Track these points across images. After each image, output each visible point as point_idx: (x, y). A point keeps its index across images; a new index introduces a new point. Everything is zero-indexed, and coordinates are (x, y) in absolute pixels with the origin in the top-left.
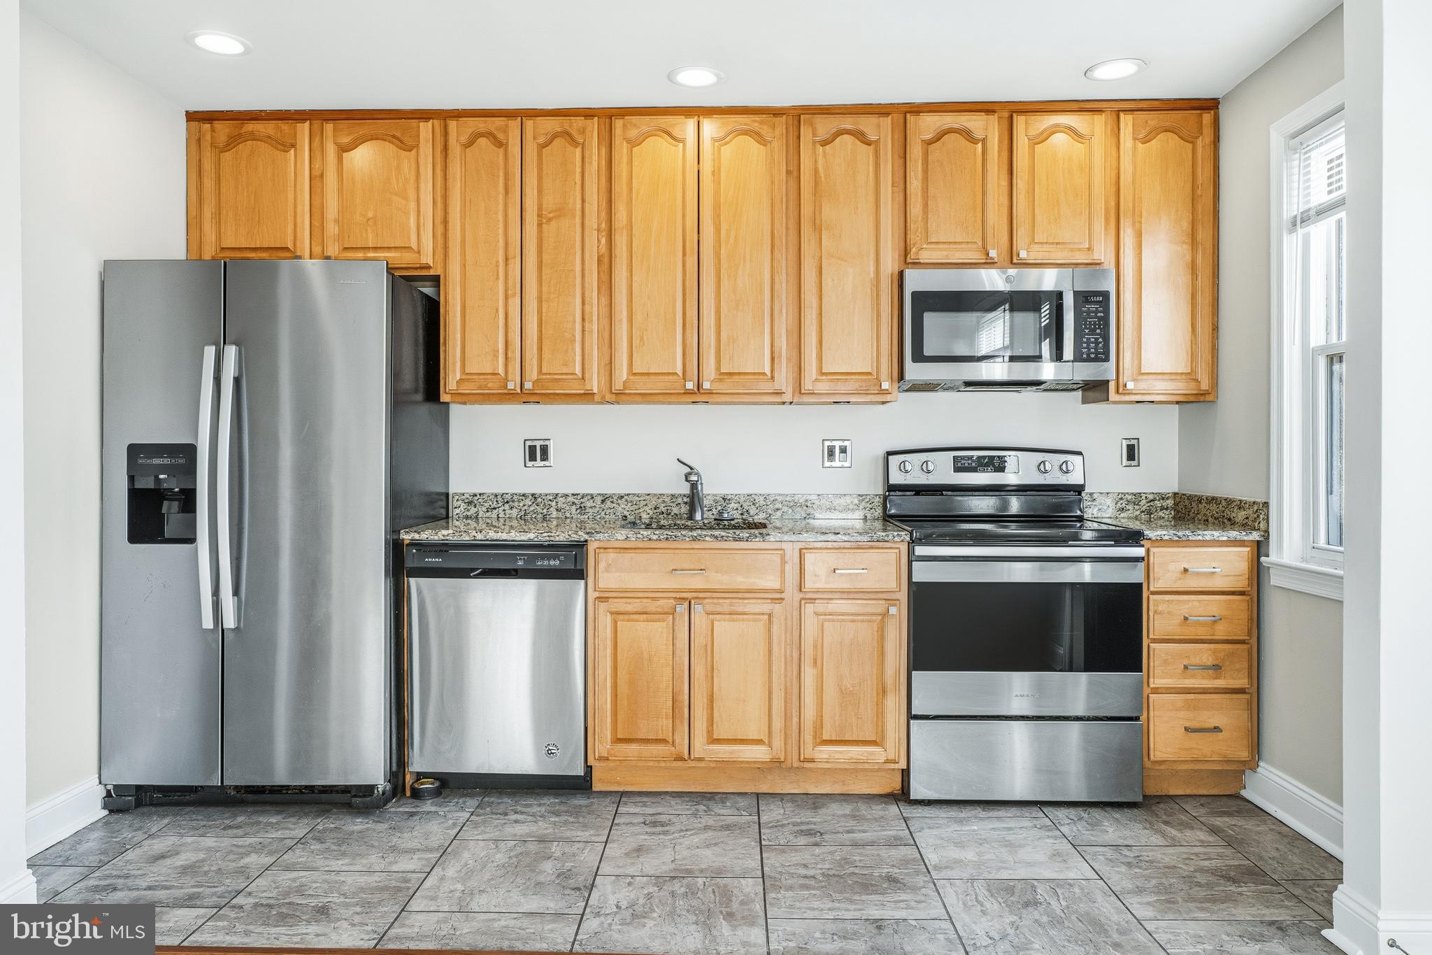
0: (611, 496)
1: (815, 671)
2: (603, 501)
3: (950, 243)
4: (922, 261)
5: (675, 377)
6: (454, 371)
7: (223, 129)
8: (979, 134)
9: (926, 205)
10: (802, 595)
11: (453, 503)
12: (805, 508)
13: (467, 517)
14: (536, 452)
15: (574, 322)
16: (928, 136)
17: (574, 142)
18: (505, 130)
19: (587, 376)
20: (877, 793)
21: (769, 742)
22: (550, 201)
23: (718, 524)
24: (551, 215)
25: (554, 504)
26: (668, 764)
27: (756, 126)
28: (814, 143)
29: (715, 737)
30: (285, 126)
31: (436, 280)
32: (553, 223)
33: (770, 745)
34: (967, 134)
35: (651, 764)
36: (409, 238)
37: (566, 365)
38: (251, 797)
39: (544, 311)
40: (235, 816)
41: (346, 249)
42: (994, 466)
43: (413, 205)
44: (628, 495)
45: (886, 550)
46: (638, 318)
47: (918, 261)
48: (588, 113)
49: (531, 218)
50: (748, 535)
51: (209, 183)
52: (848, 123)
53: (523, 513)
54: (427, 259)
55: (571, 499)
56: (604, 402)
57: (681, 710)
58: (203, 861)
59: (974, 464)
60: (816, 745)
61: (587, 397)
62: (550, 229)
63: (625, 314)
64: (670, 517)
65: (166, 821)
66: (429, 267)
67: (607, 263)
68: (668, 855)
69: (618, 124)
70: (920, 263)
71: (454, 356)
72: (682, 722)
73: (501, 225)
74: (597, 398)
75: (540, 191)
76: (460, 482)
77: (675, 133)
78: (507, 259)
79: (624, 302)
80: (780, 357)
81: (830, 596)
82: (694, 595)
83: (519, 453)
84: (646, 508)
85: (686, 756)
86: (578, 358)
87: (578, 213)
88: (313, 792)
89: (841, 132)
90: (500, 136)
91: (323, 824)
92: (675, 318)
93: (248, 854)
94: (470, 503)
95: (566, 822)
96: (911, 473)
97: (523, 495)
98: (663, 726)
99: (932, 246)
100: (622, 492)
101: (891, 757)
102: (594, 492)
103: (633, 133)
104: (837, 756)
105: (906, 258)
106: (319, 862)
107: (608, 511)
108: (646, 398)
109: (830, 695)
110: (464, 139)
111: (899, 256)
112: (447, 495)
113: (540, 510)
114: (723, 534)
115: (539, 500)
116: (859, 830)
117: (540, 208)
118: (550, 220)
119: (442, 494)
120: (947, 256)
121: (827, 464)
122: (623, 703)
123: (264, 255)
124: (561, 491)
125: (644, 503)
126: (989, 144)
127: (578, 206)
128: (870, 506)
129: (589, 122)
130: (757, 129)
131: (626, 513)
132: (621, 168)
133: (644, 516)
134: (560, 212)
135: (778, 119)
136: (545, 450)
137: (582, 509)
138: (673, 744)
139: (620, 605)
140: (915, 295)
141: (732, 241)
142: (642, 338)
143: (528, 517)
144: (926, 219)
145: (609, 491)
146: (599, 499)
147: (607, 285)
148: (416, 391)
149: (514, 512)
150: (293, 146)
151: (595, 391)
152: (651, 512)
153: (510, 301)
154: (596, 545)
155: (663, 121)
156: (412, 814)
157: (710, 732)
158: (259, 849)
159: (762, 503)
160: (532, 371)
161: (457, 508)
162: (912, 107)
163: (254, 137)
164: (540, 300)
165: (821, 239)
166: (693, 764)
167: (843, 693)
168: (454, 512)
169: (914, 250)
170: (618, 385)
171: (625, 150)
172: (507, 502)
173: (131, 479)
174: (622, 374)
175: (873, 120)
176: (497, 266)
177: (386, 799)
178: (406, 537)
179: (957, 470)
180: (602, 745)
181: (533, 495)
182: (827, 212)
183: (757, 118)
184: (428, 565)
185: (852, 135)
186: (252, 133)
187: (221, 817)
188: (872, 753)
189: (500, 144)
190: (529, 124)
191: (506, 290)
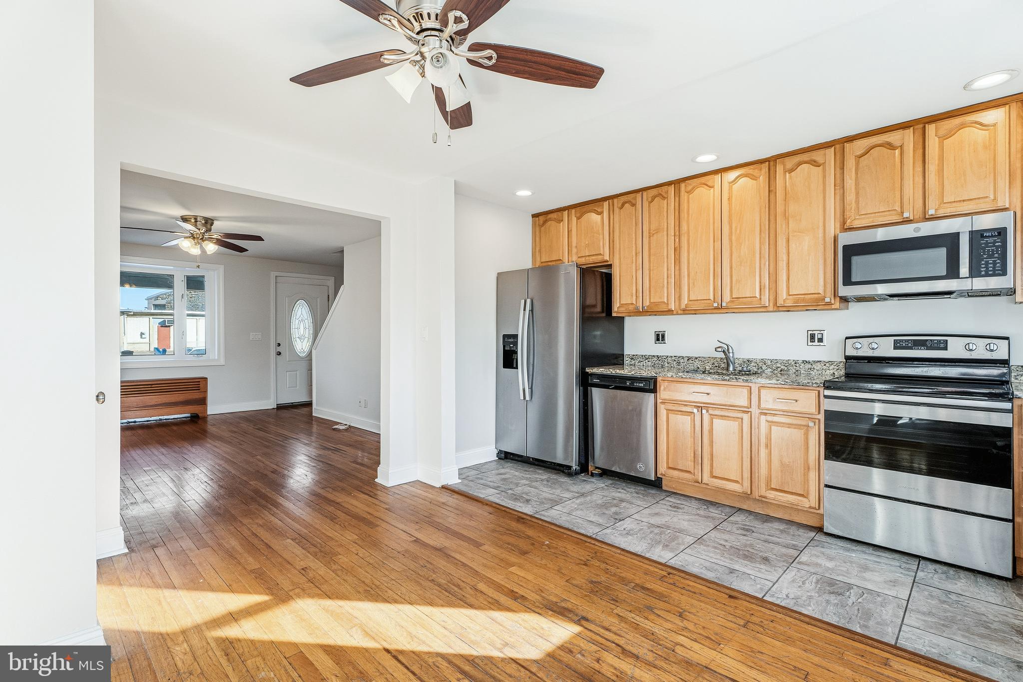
0: (692, 358)
1: (767, 451)
2: (688, 360)
3: (875, 213)
4: (854, 226)
5: (710, 301)
6: (617, 304)
7: (542, 218)
8: (897, 143)
9: (857, 194)
10: (760, 411)
11: (626, 358)
12: (795, 367)
13: (631, 365)
14: (660, 337)
15: (664, 279)
16: (859, 153)
17: (664, 198)
18: (635, 199)
19: (669, 303)
20: (812, 525)
21: (742, 483)
22: (653, 227)
23: (739, 373)
24: (654, 232)
25: (666, 360)
26: (693, 484)
27: (751, 172)
28: (785, 172)
29: (714, 475)
30: (559, 213)
31: (610, 266)
32: (655, 235)
33: (742, 485)
34: (890, 146)
35: (684, 482)
36: (600, 250)
37: (661, 298)
38: (537, 463)
39: (651, 275)
40: (530, 468)
41: (579, 257)
42: (927, 346)
43: (601, 236)
44: (700, 357)
45: (809, 391)
46: (692, 274)
47: (852, 227)
48: (669, 183)
49: (646, 234)
50: (729, 378)
51: (538, 239)
52: (805, 157)
53: (653, 364)
54: (607, 258)
55: (673, 358)
56: (678, 314)
57: (698, 459)
58: (510, 478)
59: (910, 345)
60: (767, 490)
61: (669, 312)
62: (654, 239)
63: (686, 273)
64: (720, 368)
65: (511, 465)
66: (608, 261)
67: (677, 250)
68: (667, 519)
69: (683, 185)
70: (853, 228)
71: (617, 297)
72: (698, 465)
73: (634, 240)
74: (675, 313)
75: (650, 222)
76: (628, 350)
77: (710, 184)
78: (636, 254)
79: (686, 267)
80: (765, 287)
81: (776, 412)
82: (705, 405)
83: (653, 338)
84: (708, 364)
85: (700, 481)
86: (666, 295)
87: (665, 230)
88: (555, 465)
89: (800, 164)
90: (634, 202)
91: (554, 476)
92: (710, 273)
93: (523, 479)
94: (632, 359)
95: (639, 497)
96: (864, 349)
97: (653, 356)
98: (689, 465)
99: (863, 216)
100: (697, 356)
101: (813, 505)
102: (684, 355)
103: (689, 188)
104: (780, 498)
105: (844, 226)
106: (541, 487)
107: (690, 365)
108: (695, 312)
109: (776, 464)
110: (620, 205)
111: (840, 225)
112: (623, 355)
113: (660, 363)
114: (717, 377)
115: (660, 358)
116: (776, 537)
117: (650, 230)
118: (653, 234)
119: (621, 354)
120: (873, 221)
121: (810, 344)
122: (671, 451)
123: (554, 263)
124: (669, 355)
125: (708, 361)
126: (905, 148)
127: (665, 227)
128: (837, 368)
129: (670, 187)
130: (752, 173)
131: (699, 366)
132: (684, 206)
133: (707, 367)
134: (658, 231)
135: (763, 165)
136: (663, 336)
137: (679, 363)
138: (694, 475)
139: (670, 407)
140: (845, 248)
141: (738, 232)
142: (694, 283)
143: (655, 366)
144: (857, 202)
145: (691, 355)
146: (686, 359)
147: (678, 261)
148: (603, 312)
149: (650, 363)
150: (562, 220)
151: (674, 310)
152: (711, 366)
153: (638, 272)
154: (661, 378)
155: (703, 180)
156: (585, 481)
157: (711, 472)
158: (527, 479)
159: (769, 363)
160: (646, 301)
161: (627, 361)
162: (848, 139)
163: (550, 219)
164: (650, 270)
165: (788, 223)
166: (704, 486)
167: (782, 464)
168: (626, 362)
169: (849, 221)
170: (683, 306)
171: (686, 197)
172: (647, 359)
173: (504, 347)
174: (685, 301)
175: (822, 152)
176: (632, 258)
177: (577, 473)
178: (588, 370)
179: (895, 348)
180: (662, 469)
181: (657, 356)
182: (792, 208)
183: (752, 167)
184: (595, 383)
185: (808, 163)
186: (550, 218)
187: (526, 467)
188: (801, 501)
189: (634, 205)
190: (645, 194)
191: (636, 267)
